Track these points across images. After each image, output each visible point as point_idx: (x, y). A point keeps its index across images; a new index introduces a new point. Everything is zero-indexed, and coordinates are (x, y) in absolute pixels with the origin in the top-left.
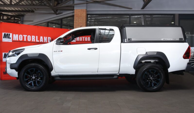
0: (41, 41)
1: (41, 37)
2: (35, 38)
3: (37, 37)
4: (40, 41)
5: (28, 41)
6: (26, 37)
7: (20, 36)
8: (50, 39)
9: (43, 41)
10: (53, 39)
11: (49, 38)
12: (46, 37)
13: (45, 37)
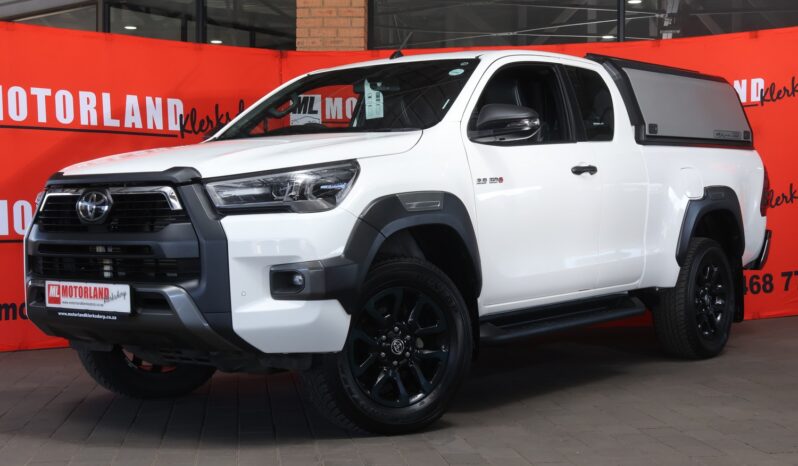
0: (128, 124)
1: (132, 101)
2: (99, 108)
3: (106, 97)
4: (122, 122)
5: (58, 122)
6: (47, 97)
7: (12, 91)
8: (180, 110)
9: (139, 125)
10: (194, 110)
11: (171, 102)
12: (159, 100)
13: (149, 100)
